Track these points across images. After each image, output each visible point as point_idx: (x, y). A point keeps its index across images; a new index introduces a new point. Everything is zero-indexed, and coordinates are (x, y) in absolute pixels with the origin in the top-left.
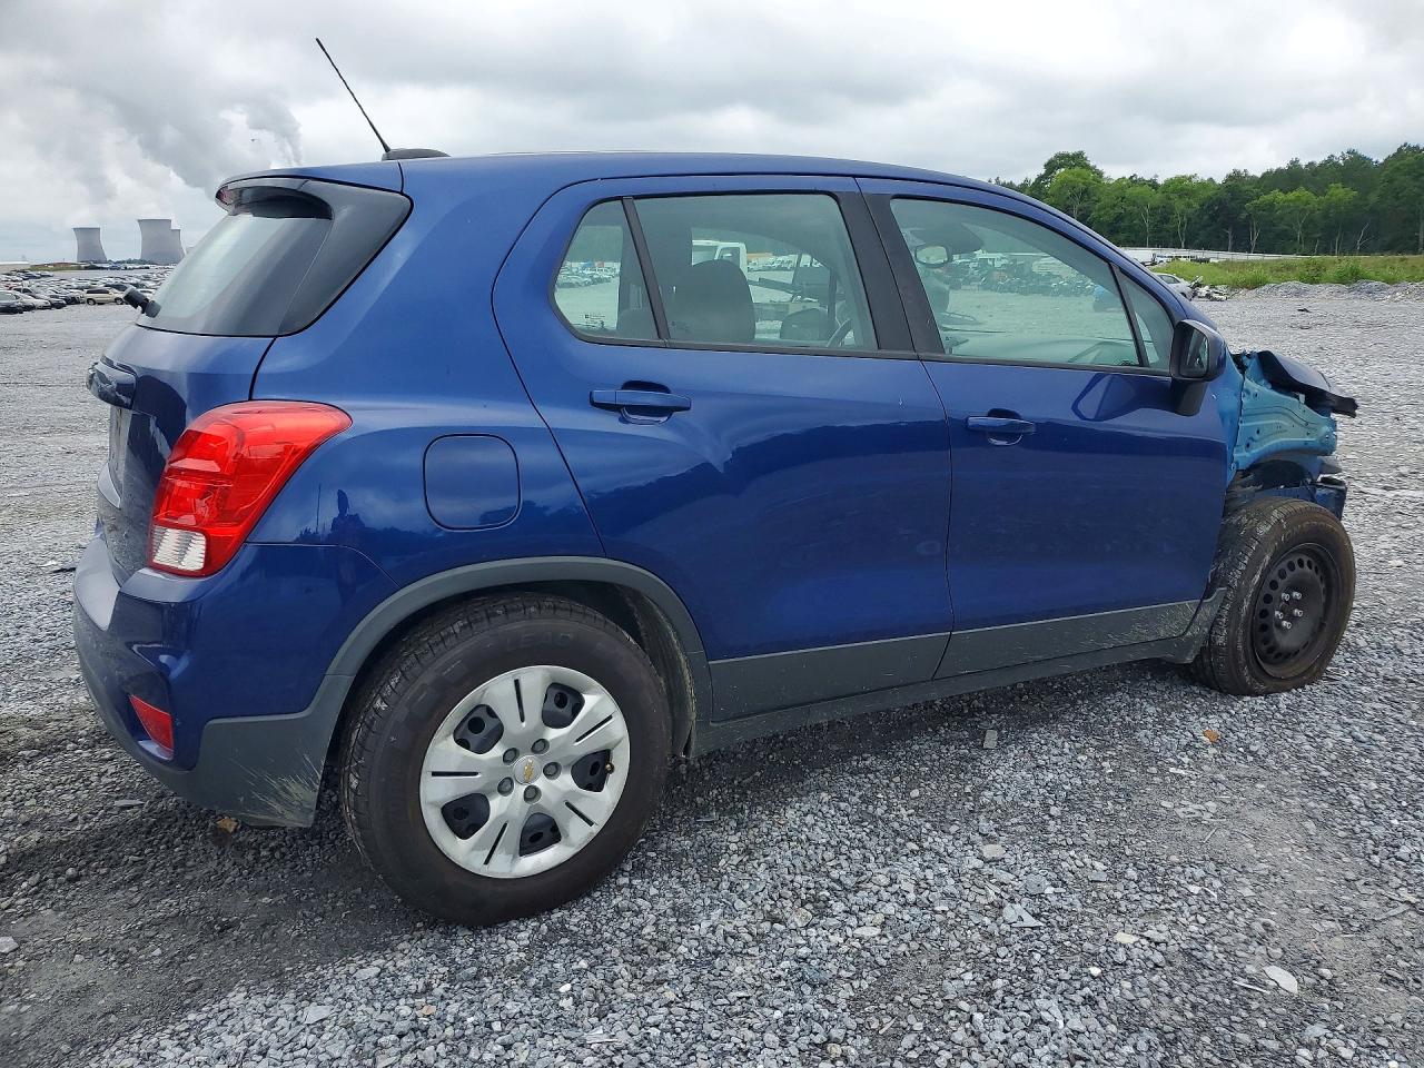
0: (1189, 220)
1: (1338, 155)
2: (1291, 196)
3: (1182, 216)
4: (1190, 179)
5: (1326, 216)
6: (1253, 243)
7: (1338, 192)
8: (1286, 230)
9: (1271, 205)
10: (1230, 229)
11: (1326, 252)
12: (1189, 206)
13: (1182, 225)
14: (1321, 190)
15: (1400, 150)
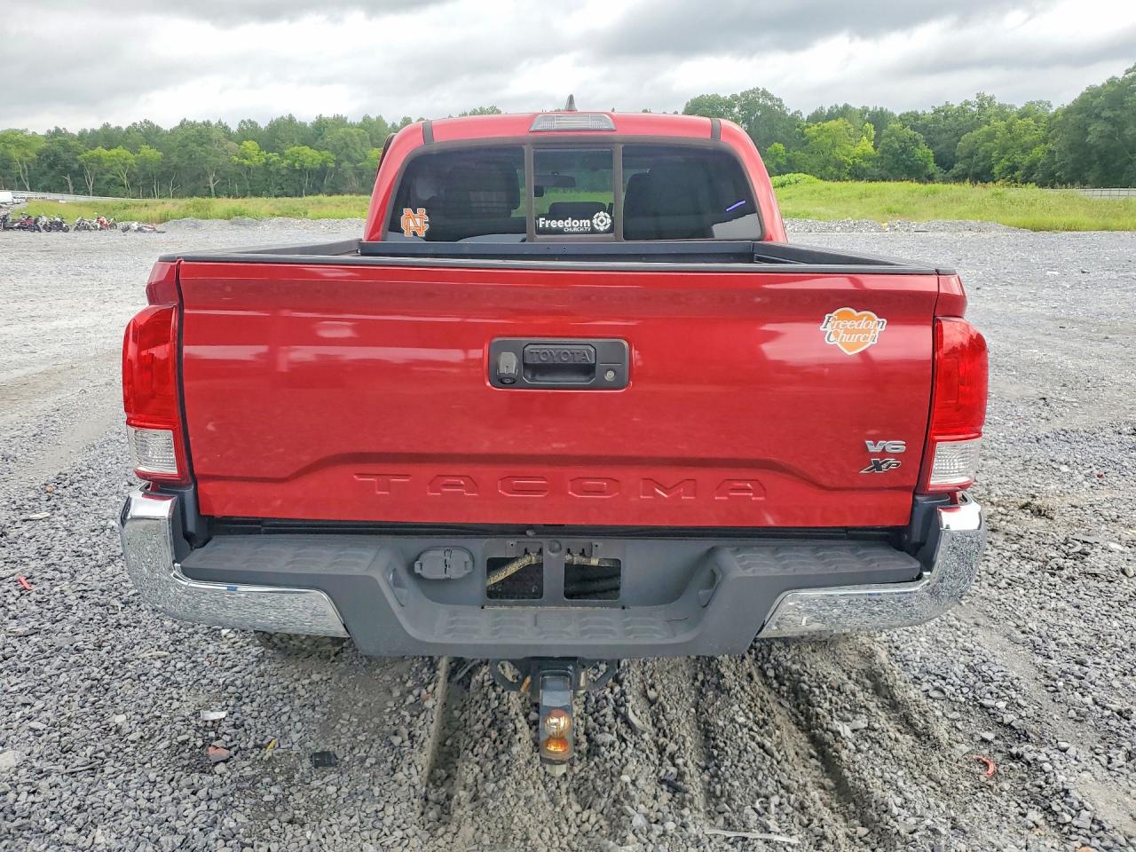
0: (29, 167)
1: (138, 123)
2: (114, 152)
3: (21, 162)
4: (22, 132)
5: (143, 169)
6: (91, 188)
7: (148, 152)
8: (114, 179)
9: (99, 160)
10: (69, 176)
11: (148, 196)
12: (26, 155)
13: (24, 171)
14: (134, 149)
15: (182, 125)
